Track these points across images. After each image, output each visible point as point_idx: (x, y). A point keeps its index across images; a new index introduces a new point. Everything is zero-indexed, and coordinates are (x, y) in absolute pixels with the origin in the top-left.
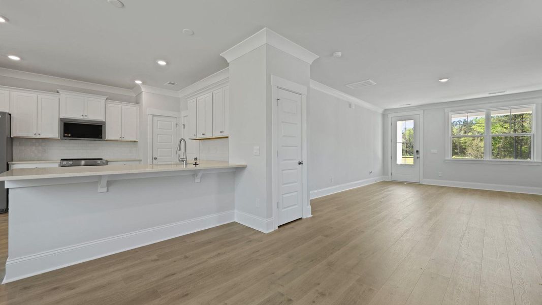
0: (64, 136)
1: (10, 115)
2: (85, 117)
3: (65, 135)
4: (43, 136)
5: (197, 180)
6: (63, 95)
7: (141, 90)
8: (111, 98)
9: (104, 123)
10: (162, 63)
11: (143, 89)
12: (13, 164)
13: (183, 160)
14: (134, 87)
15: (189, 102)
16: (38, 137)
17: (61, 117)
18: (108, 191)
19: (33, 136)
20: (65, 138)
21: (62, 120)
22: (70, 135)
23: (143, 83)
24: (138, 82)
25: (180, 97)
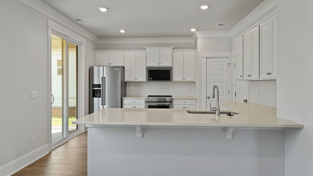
0: (149, 80)
1: (124, 67)
2: (160, 65)
4: (138, 80)
5: (229, 136)
6: (148, 50)
7: (197, 36)
8: (176, 47)
9: (171, 68)
10: (204, 7)
11: (198, 36)
12: (124, 99)
13: (215, 109)
14: (192, 35)
15: (236, 40)
16: (136, 80)
17: (147, 66)
18: (143, 136)
19: (134, 80)
20: (150, 81)
21: (147, 68)
22: (151, 79)
23: (197, 30)
24: (193, 30)
25: (232, 36)
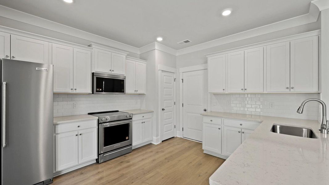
0: (97, 91)
2: (113, 72)
3: (97, 89)
4: (78, 91)
6: (95, 49)
8: (130, 55)
9: (125, 77)
10: (227, 13)
11: (156, 47)
16: (74, 92)
17: (94, 71)
19: (70, 91)
22: (101, 90)
24: (159, 40)
